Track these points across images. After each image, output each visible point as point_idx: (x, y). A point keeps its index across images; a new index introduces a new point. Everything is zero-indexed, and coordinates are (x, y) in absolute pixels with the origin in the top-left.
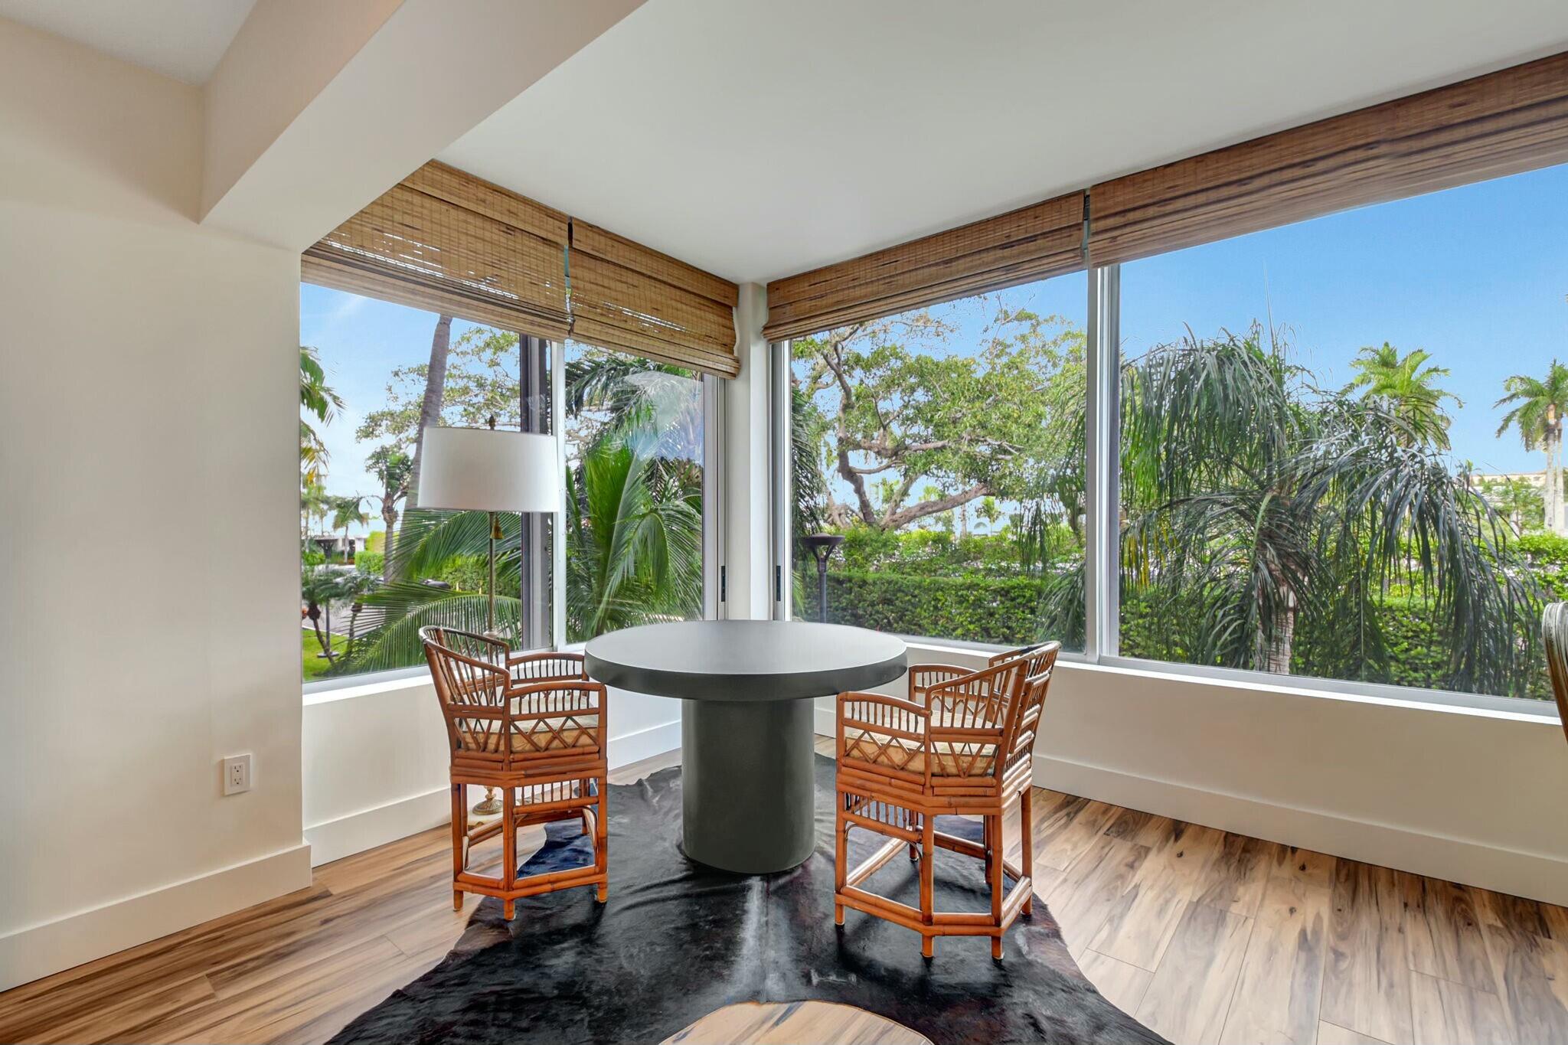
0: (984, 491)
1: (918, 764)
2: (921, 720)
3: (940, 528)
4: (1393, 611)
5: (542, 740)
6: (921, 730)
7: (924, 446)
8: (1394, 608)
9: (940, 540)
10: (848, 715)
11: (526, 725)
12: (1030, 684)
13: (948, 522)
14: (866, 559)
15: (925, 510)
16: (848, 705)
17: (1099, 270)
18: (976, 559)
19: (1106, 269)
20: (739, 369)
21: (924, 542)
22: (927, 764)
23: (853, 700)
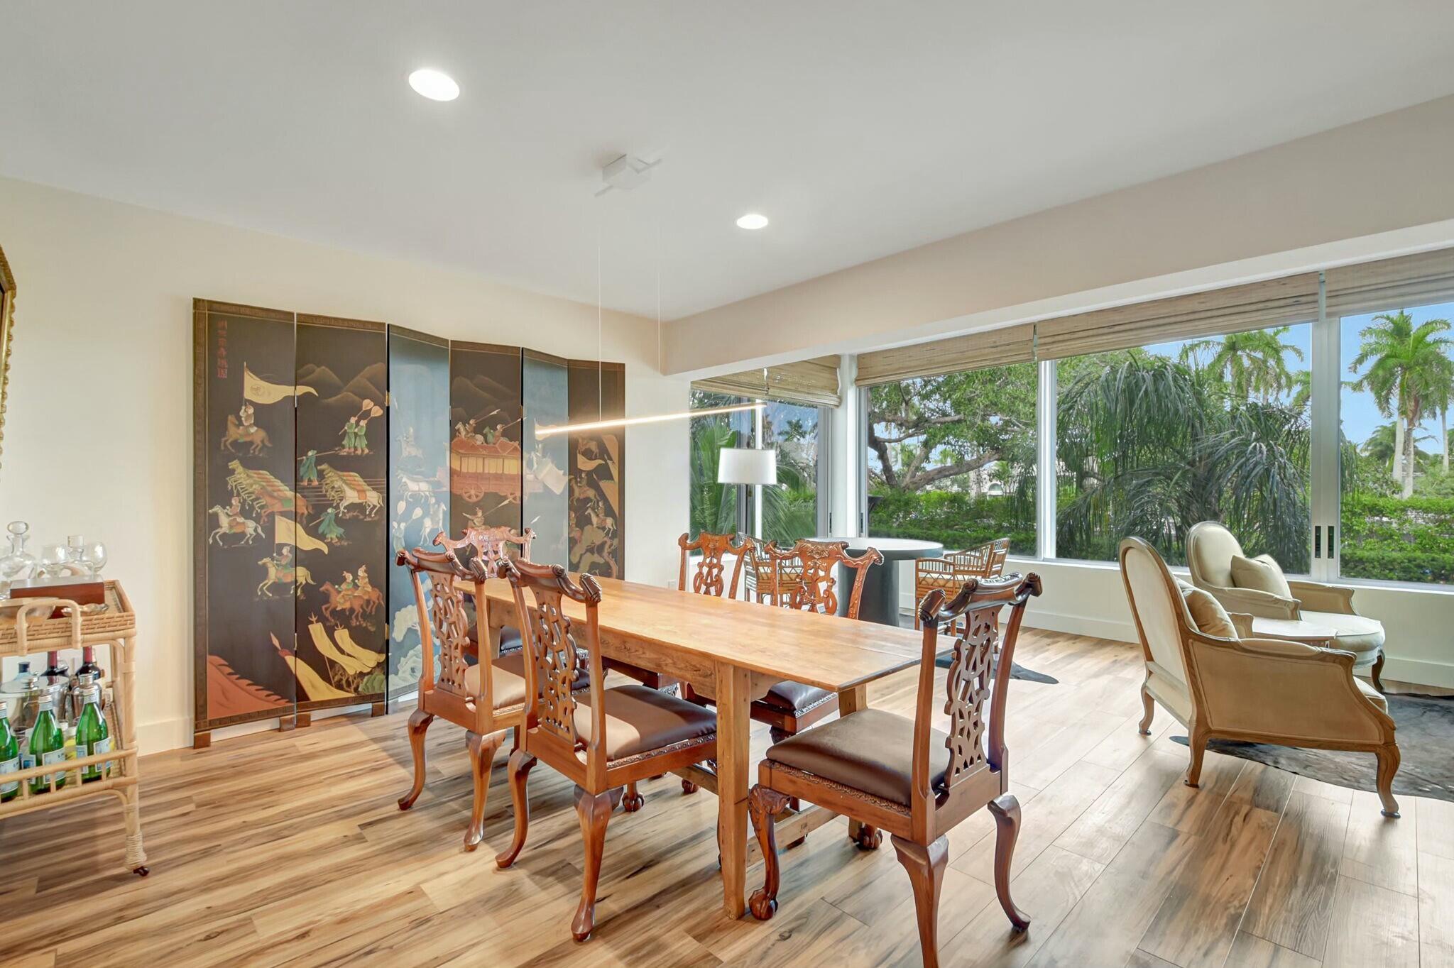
0: (997, 456)
1: (950, 584)
2: (952, 567)
3: (955, 489)
4: (1363, 563)
5: (793, 577)
6: (951, 571)
7: (942, 420)
8: (1364, 560)
9: (956, 500)
10: (920, 567)
11: (788, 570)
12: (995, 553)
13: (964, 485)
14: (891, 516)
15: (942, 473)
16: (920, 563)
17: (1043, 362)
18: (988, 517)
19: (1048, 362)
20: (840, 403)
21: (941, 501)
22: (954, 583)
23: (922, 561)
